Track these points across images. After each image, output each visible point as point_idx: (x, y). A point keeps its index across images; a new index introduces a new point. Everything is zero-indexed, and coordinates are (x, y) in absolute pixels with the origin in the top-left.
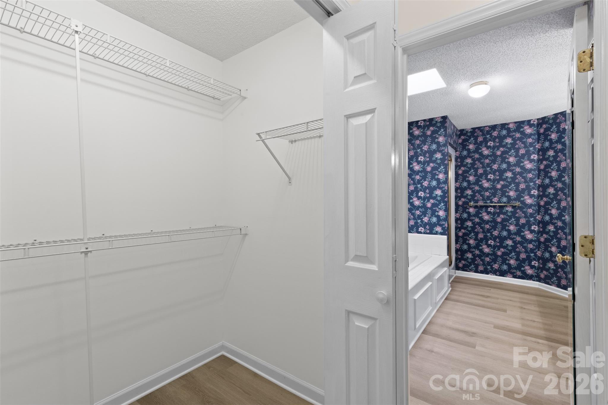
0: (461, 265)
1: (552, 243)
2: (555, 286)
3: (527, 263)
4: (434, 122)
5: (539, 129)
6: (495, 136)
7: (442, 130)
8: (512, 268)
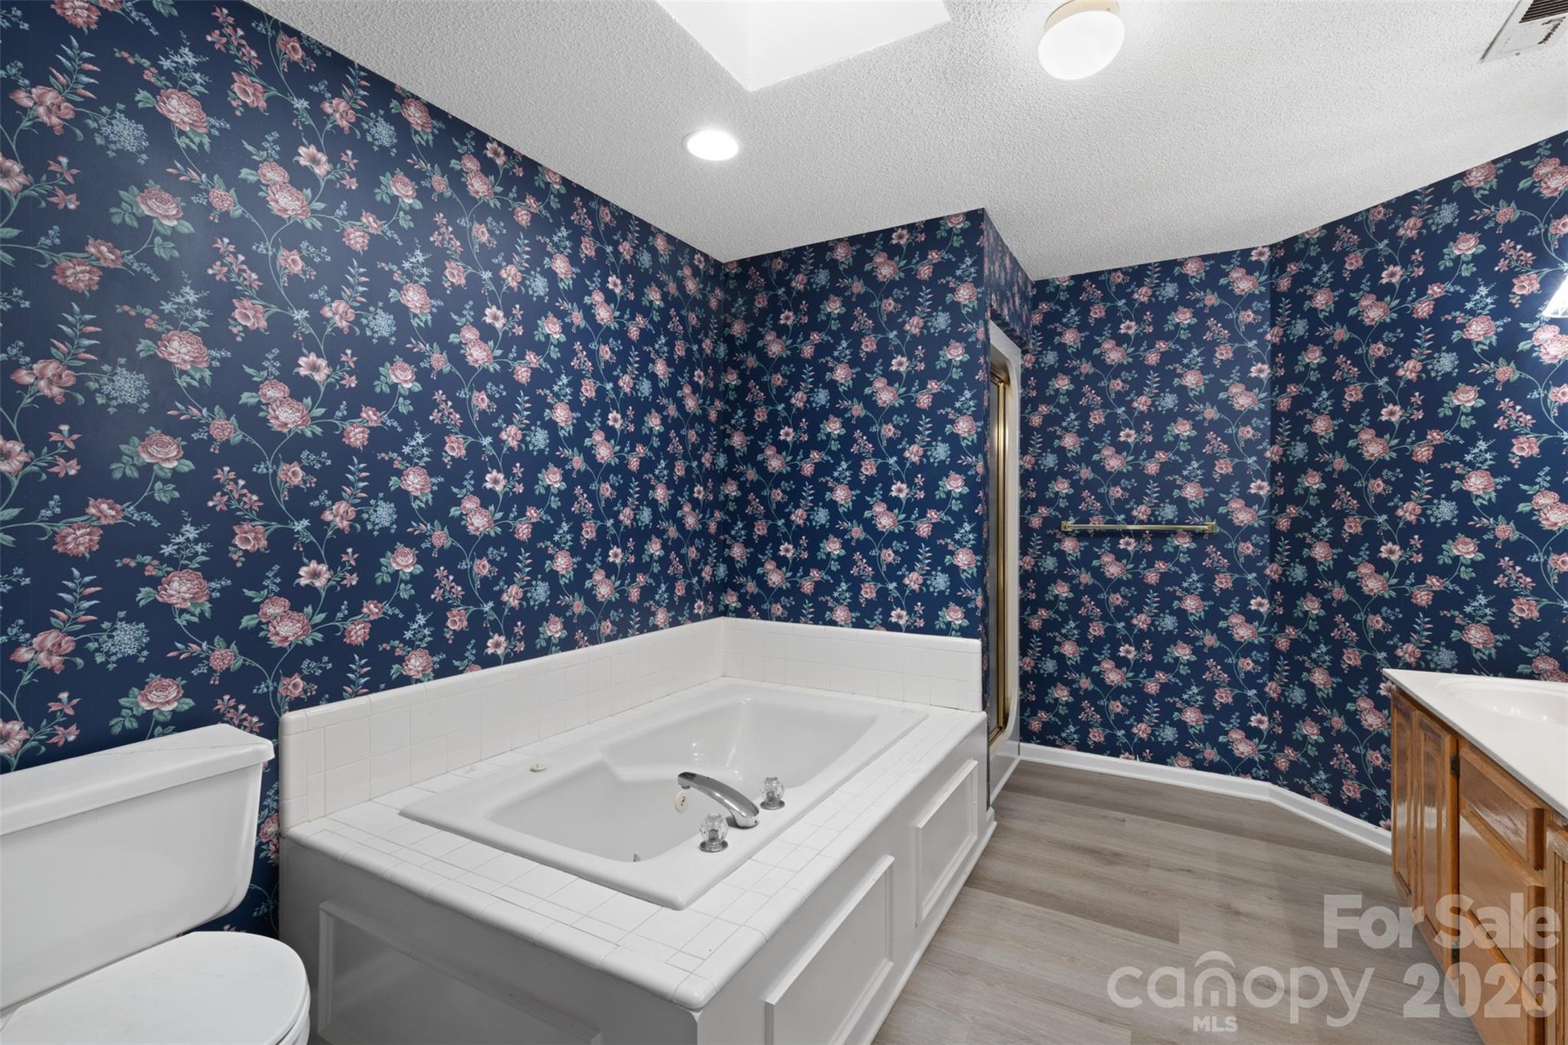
0: (1035, 726)
1: (1314, 656)
2: (1323, 802)
3: (1235, 720)
4: (942, 234)
5: (1277, 277)
6: (1142, 304)
7: (968, 261)
8: (1189, 737)
